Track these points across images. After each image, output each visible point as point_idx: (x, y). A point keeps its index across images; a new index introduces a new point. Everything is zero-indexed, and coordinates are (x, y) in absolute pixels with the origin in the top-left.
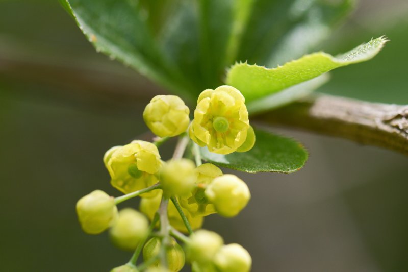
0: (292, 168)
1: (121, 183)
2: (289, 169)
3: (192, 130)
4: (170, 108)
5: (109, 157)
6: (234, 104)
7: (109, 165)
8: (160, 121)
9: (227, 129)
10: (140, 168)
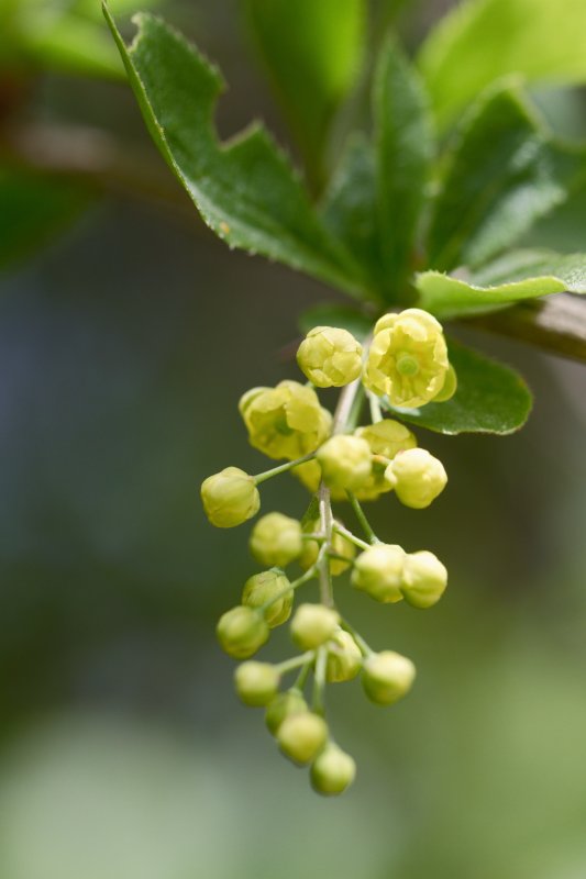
0: (509, 427)
1: (263, 439)
2: (504, 427)
3: (366, 375)
4: (335, 349)
5: (248, 404)
6: (426, 339)
7: (247, 415)
8: (320, 368)
9: (417, 372)
10: (291, 424)
